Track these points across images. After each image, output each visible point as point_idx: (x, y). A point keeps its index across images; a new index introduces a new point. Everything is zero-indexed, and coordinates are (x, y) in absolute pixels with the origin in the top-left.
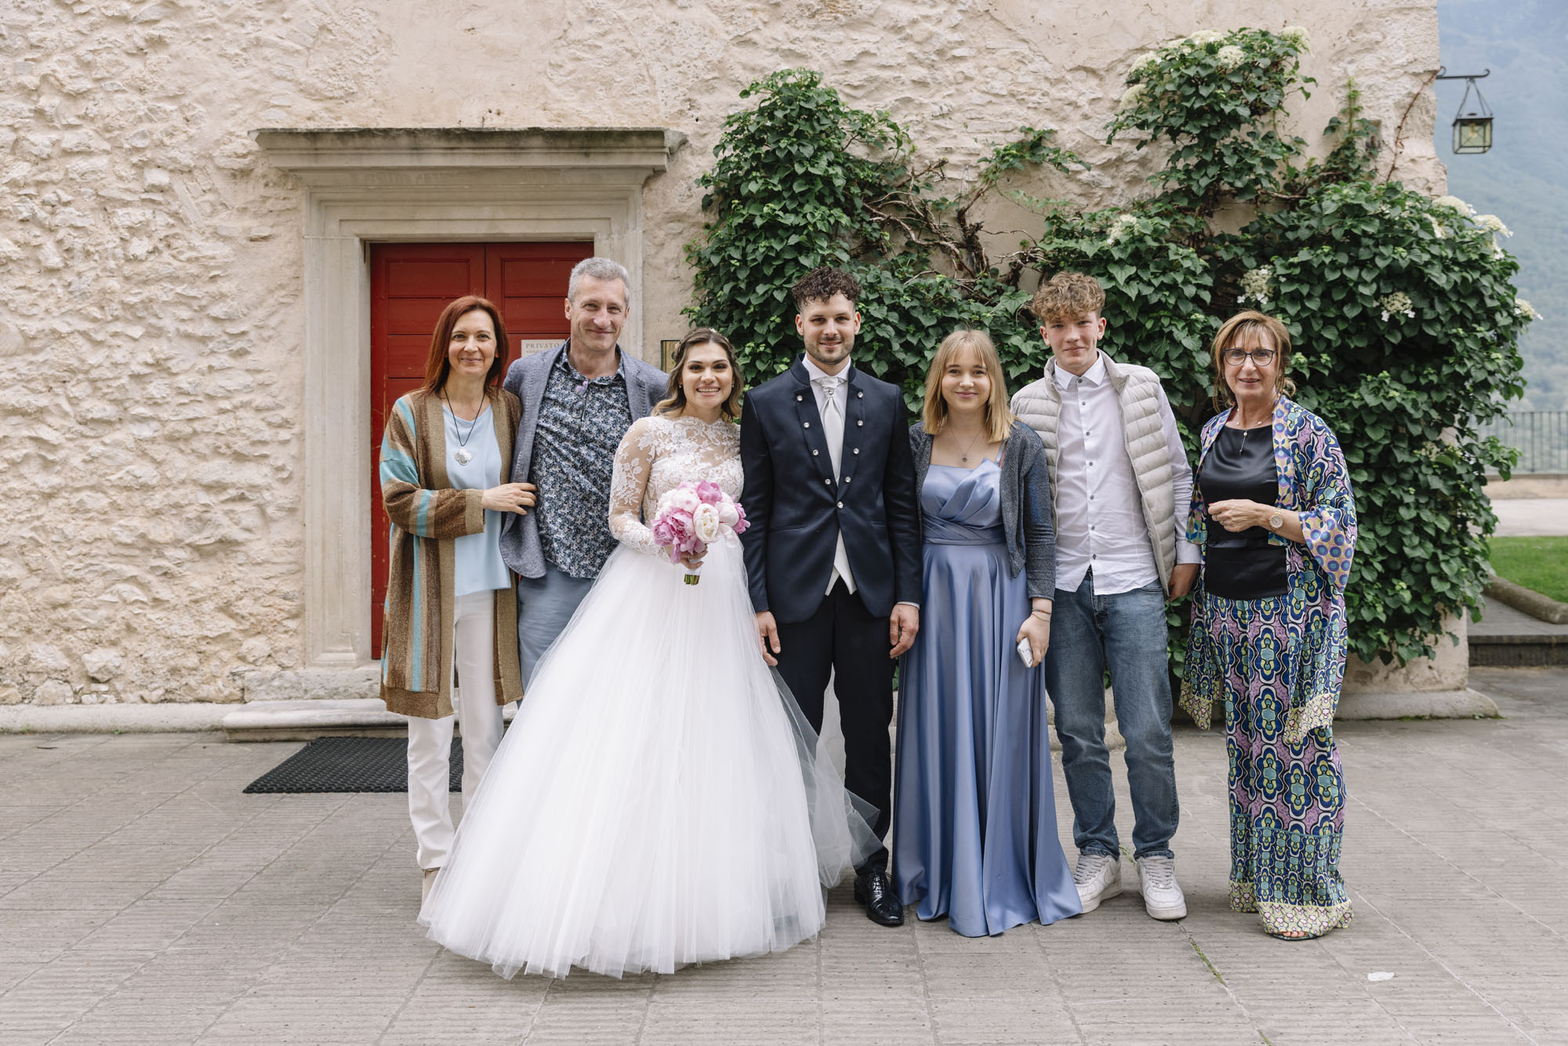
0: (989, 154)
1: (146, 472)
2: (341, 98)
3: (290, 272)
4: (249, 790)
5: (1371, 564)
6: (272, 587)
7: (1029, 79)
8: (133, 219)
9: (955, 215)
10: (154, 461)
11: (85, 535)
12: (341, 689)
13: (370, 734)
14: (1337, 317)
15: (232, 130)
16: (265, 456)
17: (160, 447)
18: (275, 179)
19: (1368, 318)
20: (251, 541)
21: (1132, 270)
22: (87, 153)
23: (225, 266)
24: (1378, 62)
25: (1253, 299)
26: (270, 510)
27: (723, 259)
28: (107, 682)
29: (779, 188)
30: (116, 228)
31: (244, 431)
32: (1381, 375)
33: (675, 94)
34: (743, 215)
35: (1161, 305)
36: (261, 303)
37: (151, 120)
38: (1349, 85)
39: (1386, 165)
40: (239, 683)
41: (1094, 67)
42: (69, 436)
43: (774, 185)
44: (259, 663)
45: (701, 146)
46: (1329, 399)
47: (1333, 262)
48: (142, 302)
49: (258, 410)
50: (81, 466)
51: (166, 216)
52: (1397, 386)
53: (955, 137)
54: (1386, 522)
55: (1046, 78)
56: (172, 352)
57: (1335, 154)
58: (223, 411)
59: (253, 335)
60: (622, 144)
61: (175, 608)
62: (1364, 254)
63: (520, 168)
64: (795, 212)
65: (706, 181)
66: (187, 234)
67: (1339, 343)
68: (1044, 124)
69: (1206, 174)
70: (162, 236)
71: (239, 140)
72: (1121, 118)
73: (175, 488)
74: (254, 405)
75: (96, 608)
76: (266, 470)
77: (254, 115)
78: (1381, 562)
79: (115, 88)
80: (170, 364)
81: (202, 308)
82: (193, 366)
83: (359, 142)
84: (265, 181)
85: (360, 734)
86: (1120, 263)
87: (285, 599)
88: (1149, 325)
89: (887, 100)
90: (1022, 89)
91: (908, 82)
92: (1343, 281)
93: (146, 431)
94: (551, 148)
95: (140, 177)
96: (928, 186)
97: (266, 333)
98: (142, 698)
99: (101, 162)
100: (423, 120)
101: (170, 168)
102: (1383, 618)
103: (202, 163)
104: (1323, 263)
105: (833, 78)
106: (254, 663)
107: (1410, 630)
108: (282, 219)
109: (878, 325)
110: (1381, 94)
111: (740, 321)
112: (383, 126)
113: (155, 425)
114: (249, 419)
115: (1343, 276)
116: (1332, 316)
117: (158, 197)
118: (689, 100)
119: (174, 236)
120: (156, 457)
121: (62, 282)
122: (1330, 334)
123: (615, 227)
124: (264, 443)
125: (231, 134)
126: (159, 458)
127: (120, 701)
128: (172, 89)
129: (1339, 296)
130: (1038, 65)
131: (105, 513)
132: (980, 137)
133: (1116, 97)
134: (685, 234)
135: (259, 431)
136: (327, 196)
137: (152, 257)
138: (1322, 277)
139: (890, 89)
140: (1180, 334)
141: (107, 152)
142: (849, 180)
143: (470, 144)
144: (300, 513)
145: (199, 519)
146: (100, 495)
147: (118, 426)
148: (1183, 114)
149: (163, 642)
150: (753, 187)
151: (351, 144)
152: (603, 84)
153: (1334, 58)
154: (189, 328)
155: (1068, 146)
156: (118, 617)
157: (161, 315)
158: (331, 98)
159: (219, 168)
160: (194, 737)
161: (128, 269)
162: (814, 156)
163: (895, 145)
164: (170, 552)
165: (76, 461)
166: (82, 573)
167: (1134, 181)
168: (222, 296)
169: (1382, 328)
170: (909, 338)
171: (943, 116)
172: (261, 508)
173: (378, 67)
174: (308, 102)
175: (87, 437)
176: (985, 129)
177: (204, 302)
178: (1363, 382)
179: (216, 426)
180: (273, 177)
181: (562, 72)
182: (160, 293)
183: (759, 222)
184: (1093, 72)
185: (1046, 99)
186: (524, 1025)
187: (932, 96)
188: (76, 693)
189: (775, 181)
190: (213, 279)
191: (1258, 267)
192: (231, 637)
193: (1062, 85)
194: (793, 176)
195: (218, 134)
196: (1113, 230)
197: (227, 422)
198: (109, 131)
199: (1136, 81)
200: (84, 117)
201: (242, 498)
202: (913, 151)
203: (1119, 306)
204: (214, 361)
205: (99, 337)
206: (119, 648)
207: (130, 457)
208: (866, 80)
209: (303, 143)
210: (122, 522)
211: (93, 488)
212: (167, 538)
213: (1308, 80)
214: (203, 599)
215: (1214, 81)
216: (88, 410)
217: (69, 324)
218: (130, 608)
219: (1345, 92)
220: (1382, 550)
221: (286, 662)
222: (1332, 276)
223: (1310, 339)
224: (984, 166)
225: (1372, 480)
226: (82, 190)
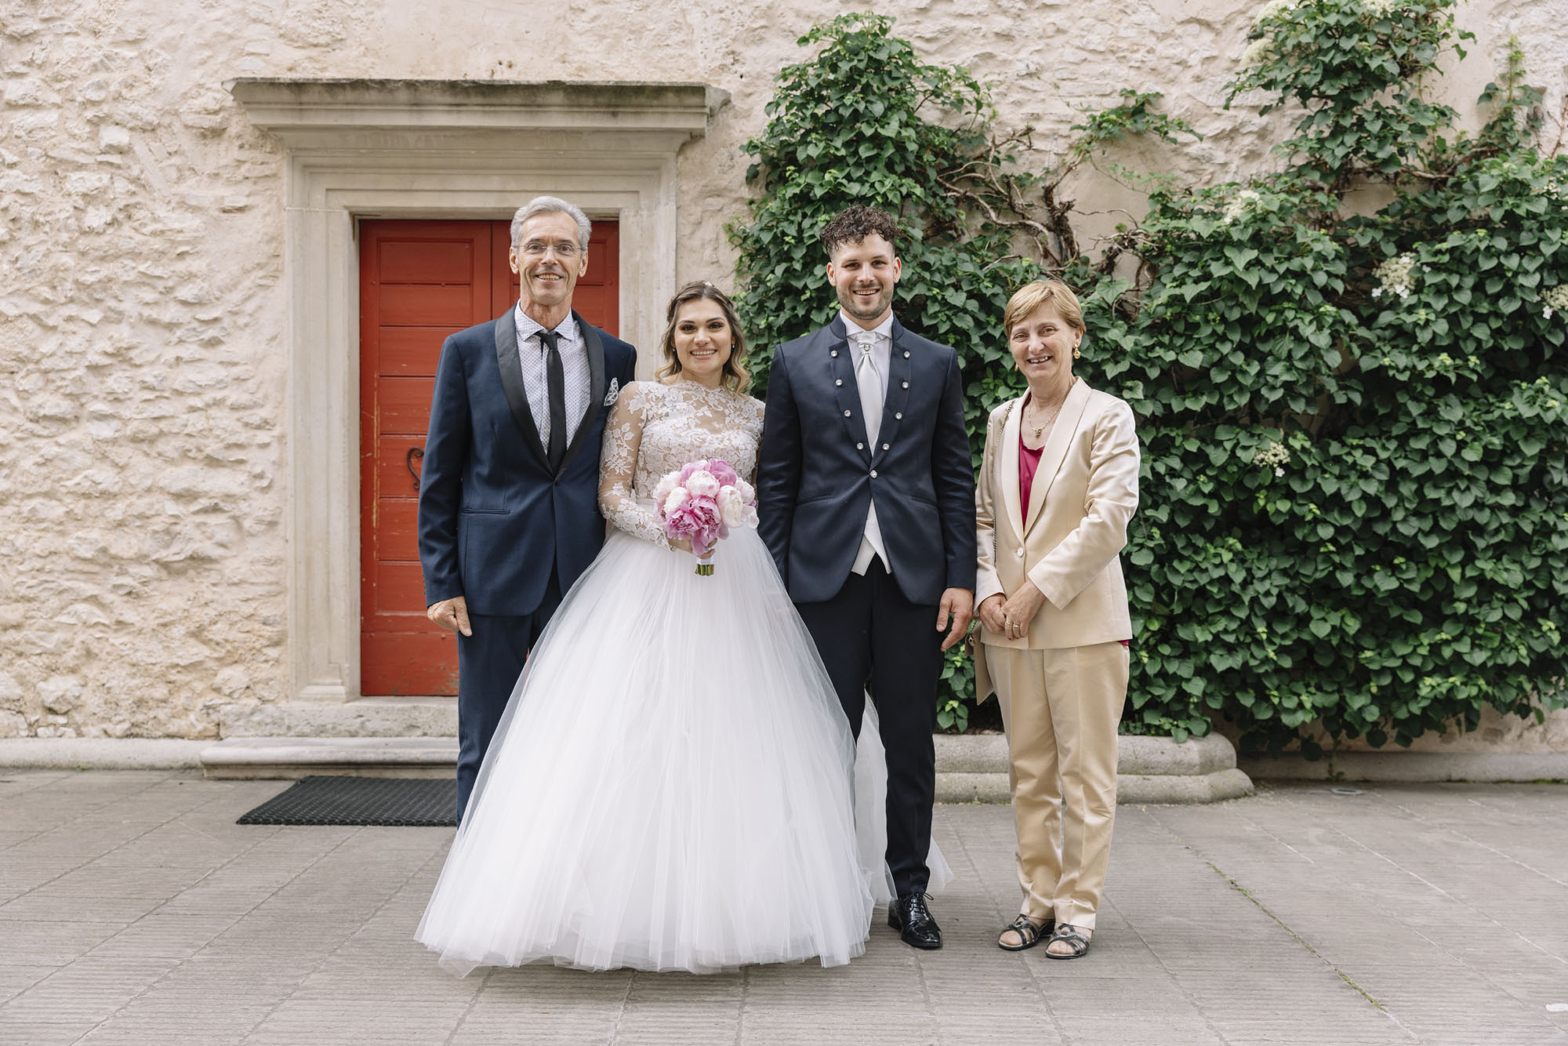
0: (1083, 120)
1: (106, 477)
2: (328, 45)
3: (269, 249)
4: (243, 821)
5: (1516, 601)
6: (250, 611)
7: (1132, 33)
8: (88, 185)
9: (1042, 192)
10: (116, 465)
11: (38, 548)
12: (329, 726)
13: (365, 774)
14: (1490, 314)
15: (202, 81)
16: (241, 462)
17: (121, 450)
18: (251, 140)
19: (1525, 317)
20: (225, 558)
21: (1253, 254)
22: (35, 106)
23: (194, 241)
24: (1547, 17)
25: (1391, 291)
26: (247, 524)
27: (775, 236)
28: (66, 713)
29: (843, 152)
30: (69, 195)
31: (218, 432)
32: (1538, 381)
33: (718, 44)
34: (799, 185)
35: (1285, 295)
36: (235, 286)
37: (108, 69)
38: (1511, 45)
39: (1550, 141)
40: (214, 717)
41: (1210, 19)
42: (18, 435)
43: (837, 149)
44: (236, 695)
45: (746, 107)
46: (1475, 410)
47: (1488, 248)
48: (100, 281)
49: (234, 408)
50: (34, 469)
51: (126, 182)
52: (1556, 394)
53: (1043, 100)
54: (1535, 552)
55: (1152, 32)
56: (135, 341)
57: (1490, 128)
58: (193, 409)
59: (226, 323)
60: (655, 102)
61: (140, 632)
62: (1526, 239)
63: (536, 130)
64: (861, 181)
65: (752, 147)
66: (149, 203)
67: (1491, 343)
68: (1147, 86)
69: (1342, 143)
70: (122, 204)
71: (210, 94)
72: (1243, 78)
73: (140, 496)
74: (228, 403)
75: (52, 631)
76: (242, 477)
77: (226, 64)
78: (1527, 599)
79: (66, 30)
80: (132, 354)
81: (169, 290)
82: (159, 357)
83: (350, 95)
84: (239, 142)
85: (354, 774)
86: (1239, 245)
87: (264, 624)
88: (1270, 318)
89: (964, 56)
90: (1124, 45)
91: (991, 35)
92: (1499, 272)
93: (106, 430)
94: (572, 106)
95: (93, 137)
96: (1010, 158)
97: (242, 321)
98: (106, 732)
99: (51, 117)
100: (422, 73)
101: (130, 125)
102: (1527, 662)
103: (167, 120)
104: (1477, 249)
105: (901, 29)
106: (230, 695)
107: (1554, 679)
108: (259, 187)
109: (955, 314)
110: (1548, 56)
111: (794, 309)
112: (376, 76)
113: (115, 424)
114: (224, 419)
115: (1500, 265)
116: (1484, 311)
117: (115, 159)
118: (733, 52)
119: (135, 205)
120: (117, 460)
121: (8, 258)
122: (1482, 332)
123: (644, 202)
124: (239, 446)
125: (201, 86)
126: (122, 461)
127: (80, 734)
128: (131, 33)
129: (1493, 288)
130: (1143, 15)
131: (61, 523)
132: (1073, 101)
133: (1234, 56)
134: (726, 211)
135: (234, 433)
136: (312, 161)
137: (110, 230)
138: (1474, 266)
139: (968, 43)
140: (1308, 330)
141: (59, 106)
142: (921, 146)
143: (480, 100)
144: (280, 527)
145: (167, 532)
146: (54, 503)
147: (74, 424)
148: (1319, 71)
149: (128, 669)
150: (813, 151)
151: (341, 97)
152: (632, 32)
153: (1495, 12)
154: (154, 313)
155: (1176, 113)
156: (77, 642)
157: (121, 297)
158: (316, 46)
159: (186, 127)
160: (166, 774)
161: (83, 243)
162: (884, 115)
163: (973, 109)
164: (134, 569)
165: (27, 463)
166: (35, 590)
167: (1252, 155)
168: (190, 277)
169: (1542, 327)
170: (990, 330)
171: (1030, 75)
172: (237, 520)
173: (369, 9)
174: (289, 50)
175: (39, 436)
176: (1079, 92)
177: (170, 283)
178: (1516, 390)
179: (186, 426)
180: (250, 137)
181: (585, 17)
182: (120, 272)
183: (819, 192)
184: (1207, 25)
185: (1150, 57)
186: (607, 1030)
187: (1017, 52)
188: (30, 725)
189: (838, 143)
190: (181, 255)
191: (1398, 255)
192: (206, 665)
193: (1170, 41)
194: (860, 138)
195: (185, 86)
196: (1231, 207)
197: (197, 422)
198: (60, 81)
199: (1260, 36)
200: (30, 64)
201: (215, 509)
202: (994, 116)
203: (1236, 297)
204: (185, 352)
205: (51, 322)
206: (78, 676)
207: (88, 460)
208: (940, 32)
209: (286, 95)
210: (79, 534)
211: (47, 495)
212: (131, 553)
213: (1465, 36)
214: (172, 623)
215: (1357, 32)
216: (40, 406)
217: (16, 306)
218: (91, 631)
219: (1507, 53)
220: (1528, 585)
221: (266, 694)
222: (1487, 265)
223: (1457, 338)
224: (1078, 134)
225: (1520, 504)
226: (30, 150)
